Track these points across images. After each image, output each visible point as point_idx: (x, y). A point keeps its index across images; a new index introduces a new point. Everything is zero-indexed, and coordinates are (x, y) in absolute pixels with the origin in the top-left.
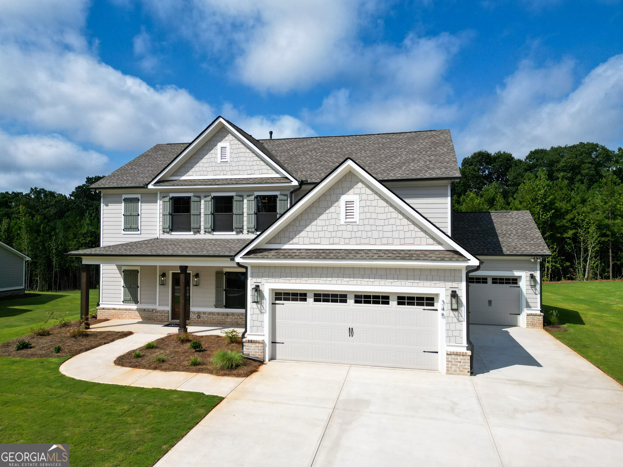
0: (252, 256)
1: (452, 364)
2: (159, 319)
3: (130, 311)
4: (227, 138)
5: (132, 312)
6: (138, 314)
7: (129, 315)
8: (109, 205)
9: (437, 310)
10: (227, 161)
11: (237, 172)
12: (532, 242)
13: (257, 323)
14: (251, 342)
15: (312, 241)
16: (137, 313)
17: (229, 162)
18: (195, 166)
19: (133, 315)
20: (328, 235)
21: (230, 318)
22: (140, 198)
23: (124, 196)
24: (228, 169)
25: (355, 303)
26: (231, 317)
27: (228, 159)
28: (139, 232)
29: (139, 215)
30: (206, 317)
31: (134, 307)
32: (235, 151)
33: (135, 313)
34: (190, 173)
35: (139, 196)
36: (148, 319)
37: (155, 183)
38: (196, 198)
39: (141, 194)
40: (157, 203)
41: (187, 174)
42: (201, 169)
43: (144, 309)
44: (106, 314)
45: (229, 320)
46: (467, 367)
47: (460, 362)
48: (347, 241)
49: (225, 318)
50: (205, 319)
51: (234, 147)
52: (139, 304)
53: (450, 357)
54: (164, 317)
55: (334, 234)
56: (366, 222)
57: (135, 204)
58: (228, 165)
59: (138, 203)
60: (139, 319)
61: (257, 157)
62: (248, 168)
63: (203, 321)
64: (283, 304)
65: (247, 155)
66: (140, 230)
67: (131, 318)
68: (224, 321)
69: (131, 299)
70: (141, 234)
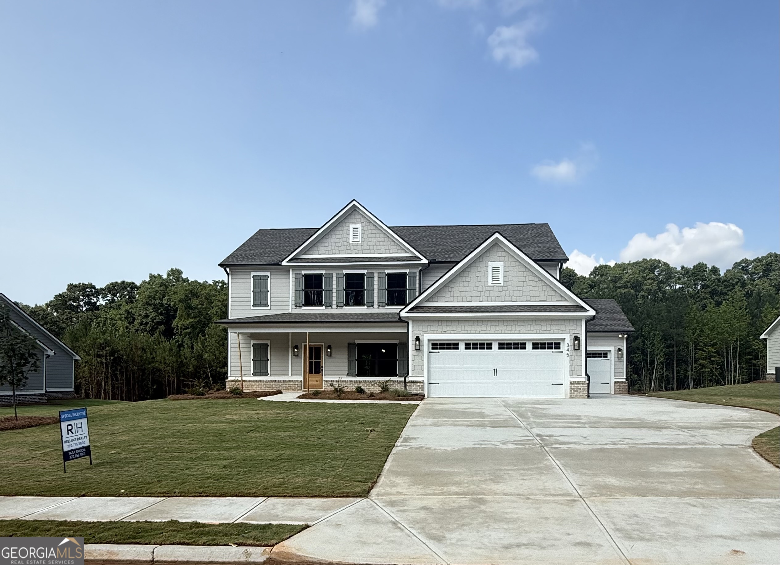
0: (415, 311)
1: (574, 391)
3: (260, 383)
4: (358, 220)
5: (262, 383)
7: (259, 386)
9: (562, 352)
10: (359, 242)
11: (368, 251)
12: (619, 322)
13: (417, 367)
14: (413, 382)
15: (465, 299)
19: (263, 386)
20: (478, 294)
24: (359, 248)
25: (500, 349)
28: (268, 308)
29: (268, 292)
31: (265, 378)
32: (367, 232)
33: (266, 384)
37: (289, 261)
38: (328, 275)
43: (275, 381)
46: (585, 392)
47: (580, 389)
48: (494, 299)
51: (365, 228)
52: (269, 376)
53: (572, 386)
55: (483, 294)
56: (509, 284)
57: (264, 281)
58: (360, 244)
61: (387, 238)
62: (379, 247)
64: (439, 352)
66: (269, 306)
67: (261, 389)
69: (261, 372)
70: (270, 309)
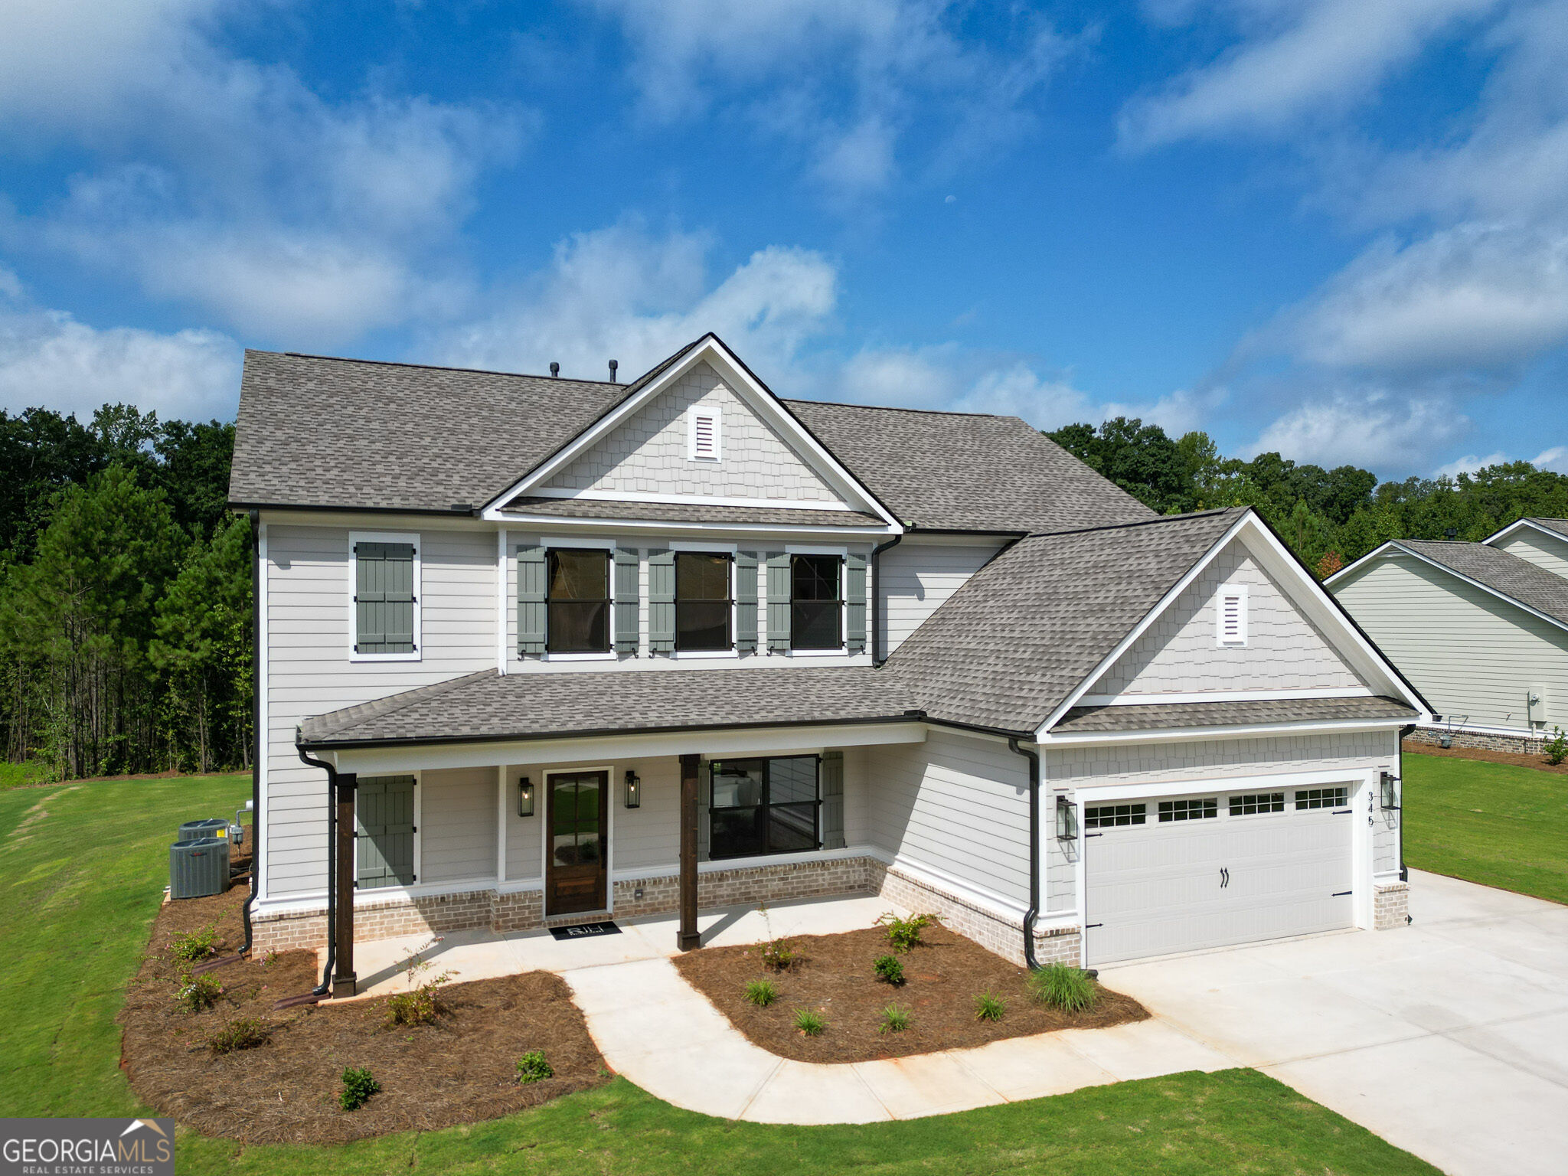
1: (1386, 911)
2: (512, 920)
3: (386, 912)
4: (712, 394)
5: (395, 912)
6: (420, 916)
7: (382, 923)
8: (292, 563)
9: (1350, 812)
10: (715, 459)
11: (741, 490)
13: (1060, 888)
14: (1055, 934)
15: (1167, 685)
16: (415, 915)
17: (719, 461)
18: (622, 464)
19: (399, 921)
20: (1195, 671)
21: (728, 885)
22: (417, 546)
23: (354, 539)
24: (715, 478)
25: (1231, 815)
26: (730, 881)
27: (716, 452)
28: (416, 656)
29: (414, 600)
30: (659, 893)
31: (401, 895)
32: (736, 433)
33: (409, 914)
34: (606, 481)
35: (415, 540)
36: (454, 927)
37: (506, 506)
38: (628, 555)
39: (423, 533)
40: (497, 565)
41: (598, 484)
42: (638, 472)
43: (443, 899)
44: (292, 933)
45: (726, 892)
46: (1403, 911)
47: (1396, 904)
48: (1227, 684)
49: (714, 886)
50: (657, 898)
51: (733, 420)
52: (417, 883)
53: (1382, 897)
54: (530, 913)
55: (1204, 670)
56: (1259, 642)
57: (399, 564)
58: (715, 467)
59: (412, 561)
60: (422, 931)
61: (791, 455)
62: (770, 481)
63: (653, 904)
64: (1101, 835)
65: (766, 446)
66: (418, 647)
67: (391, 932)
68: (712, 896)
69: (390, 872)
70: (420, 661)
